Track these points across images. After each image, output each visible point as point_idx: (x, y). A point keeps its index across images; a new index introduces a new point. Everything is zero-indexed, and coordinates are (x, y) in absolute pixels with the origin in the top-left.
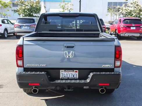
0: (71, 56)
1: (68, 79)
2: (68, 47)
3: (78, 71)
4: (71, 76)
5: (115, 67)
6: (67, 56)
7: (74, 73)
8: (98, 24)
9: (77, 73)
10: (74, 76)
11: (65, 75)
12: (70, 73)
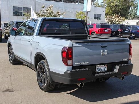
0: (105, 54)
1: (101, 72)
3: (107, 65)
4: (103, 70)
6: (103, 54)
7: (104, 67)
8: (86, 28)
9: (107, 67)
10: (104, 69)
11: (99, 69)
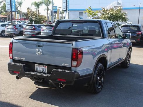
0: (40, 54)
2: (39, 46)
3: (46, 66)
4: (42, 70)
5: (72, 66)
6: (38, 54)
11: (38, 69)
12: (41, 67)
